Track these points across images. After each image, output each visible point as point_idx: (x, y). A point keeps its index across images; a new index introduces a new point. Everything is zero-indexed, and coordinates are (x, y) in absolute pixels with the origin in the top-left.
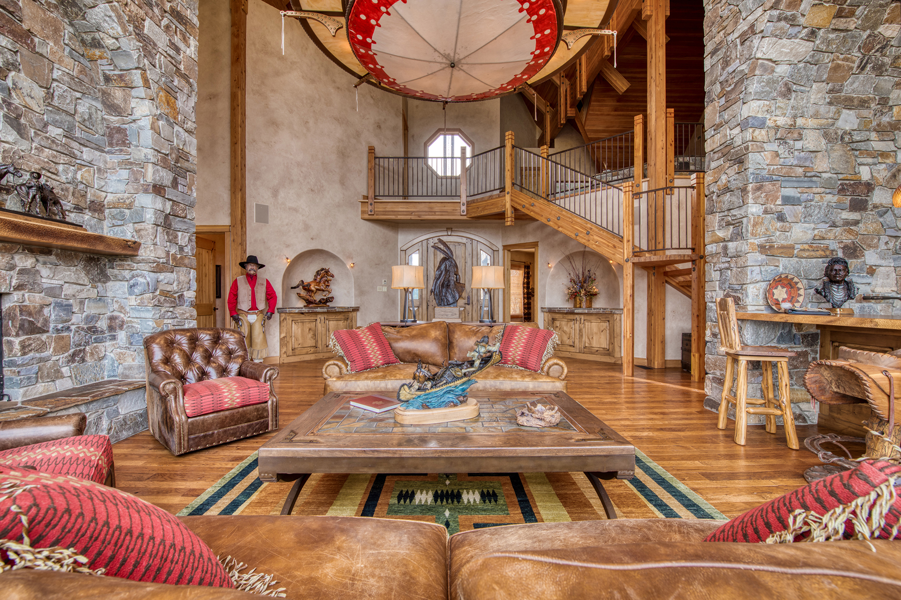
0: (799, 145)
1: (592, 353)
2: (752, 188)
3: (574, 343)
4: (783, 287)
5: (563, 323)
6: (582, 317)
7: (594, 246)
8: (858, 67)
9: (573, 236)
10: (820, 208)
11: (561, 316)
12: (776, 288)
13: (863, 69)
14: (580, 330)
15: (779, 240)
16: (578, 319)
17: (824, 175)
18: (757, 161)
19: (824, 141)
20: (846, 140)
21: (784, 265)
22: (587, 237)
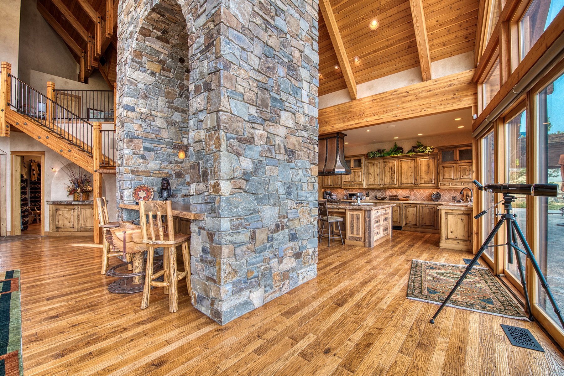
0: (153, 123)
1: (86, 231)
2: (126, 141)
3: (73, 225)
4: (144, 191)
5: (65, 212)
6: (80, 207)
7: (74, 160)
8: (179, 95)
9: (59, 152)
10: (164, 155)
11: (63, 207)
12: (140, 191)
13: (181, 96)
14: (78, 216)
15: (142, 168)
16: (77, 208)
17: (166, 140)
18: (129, 127)
19: (166, 124)
20: (176, 125)
21: (144, 180)
22: (69, 153)
